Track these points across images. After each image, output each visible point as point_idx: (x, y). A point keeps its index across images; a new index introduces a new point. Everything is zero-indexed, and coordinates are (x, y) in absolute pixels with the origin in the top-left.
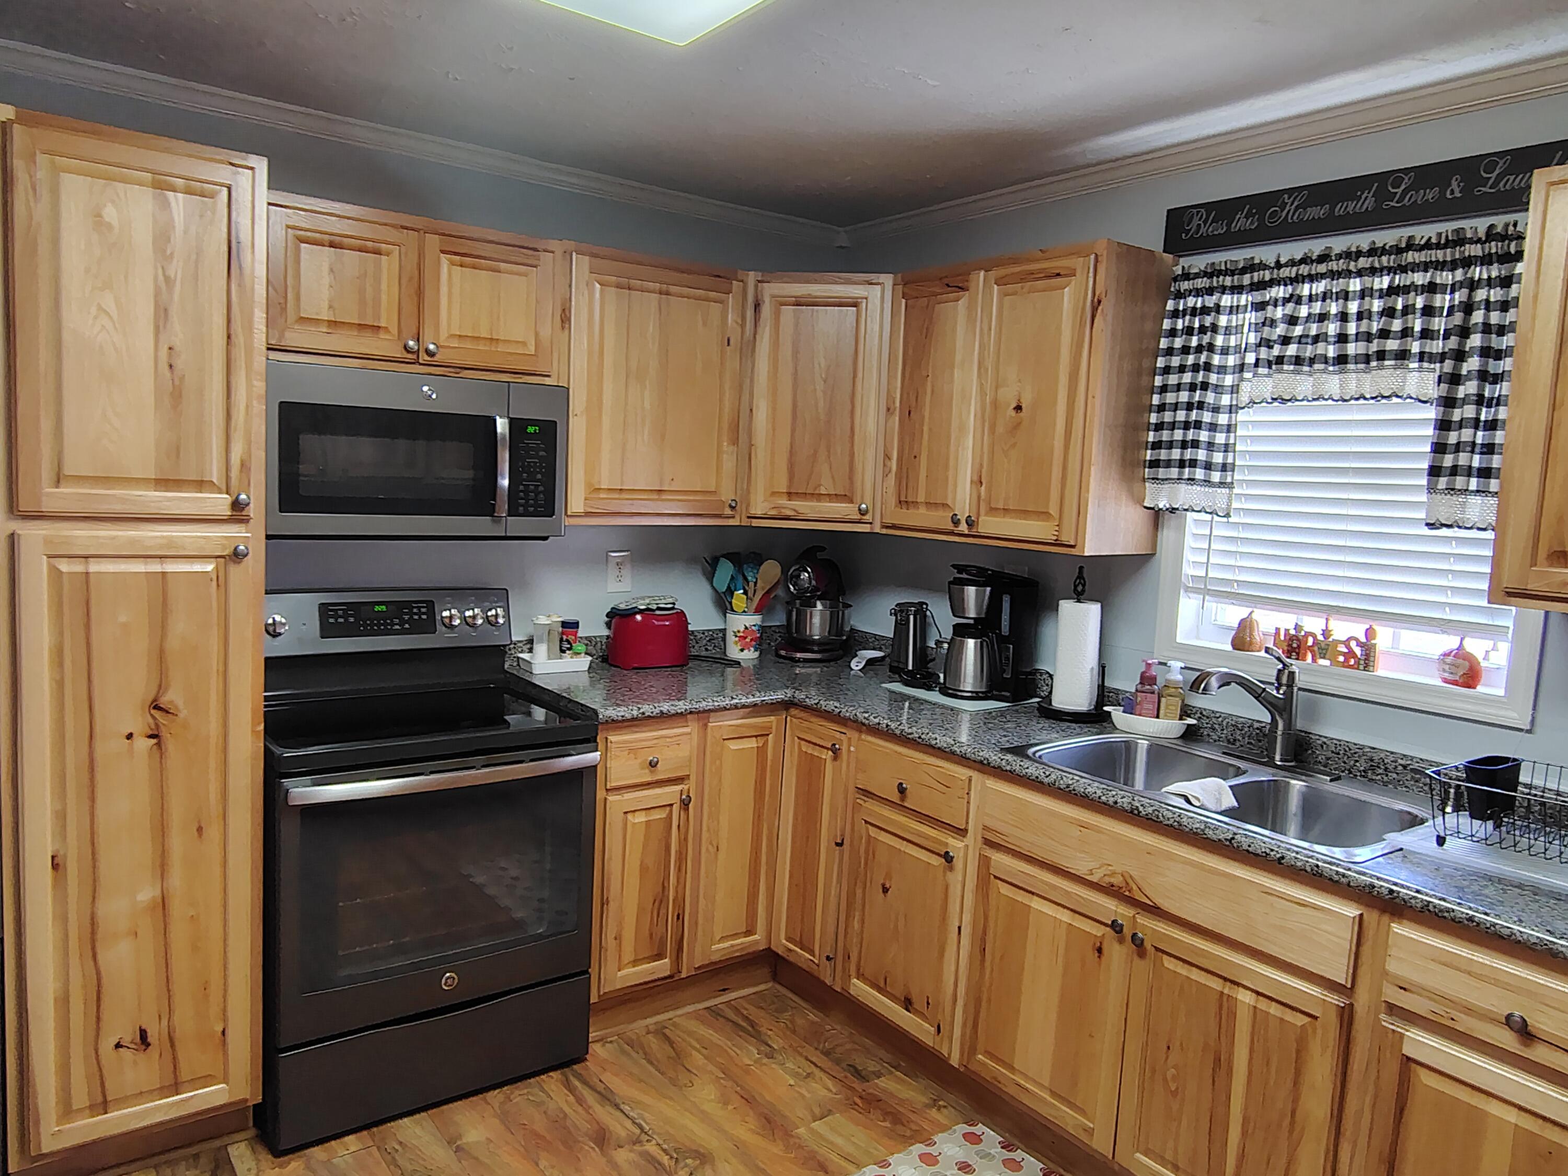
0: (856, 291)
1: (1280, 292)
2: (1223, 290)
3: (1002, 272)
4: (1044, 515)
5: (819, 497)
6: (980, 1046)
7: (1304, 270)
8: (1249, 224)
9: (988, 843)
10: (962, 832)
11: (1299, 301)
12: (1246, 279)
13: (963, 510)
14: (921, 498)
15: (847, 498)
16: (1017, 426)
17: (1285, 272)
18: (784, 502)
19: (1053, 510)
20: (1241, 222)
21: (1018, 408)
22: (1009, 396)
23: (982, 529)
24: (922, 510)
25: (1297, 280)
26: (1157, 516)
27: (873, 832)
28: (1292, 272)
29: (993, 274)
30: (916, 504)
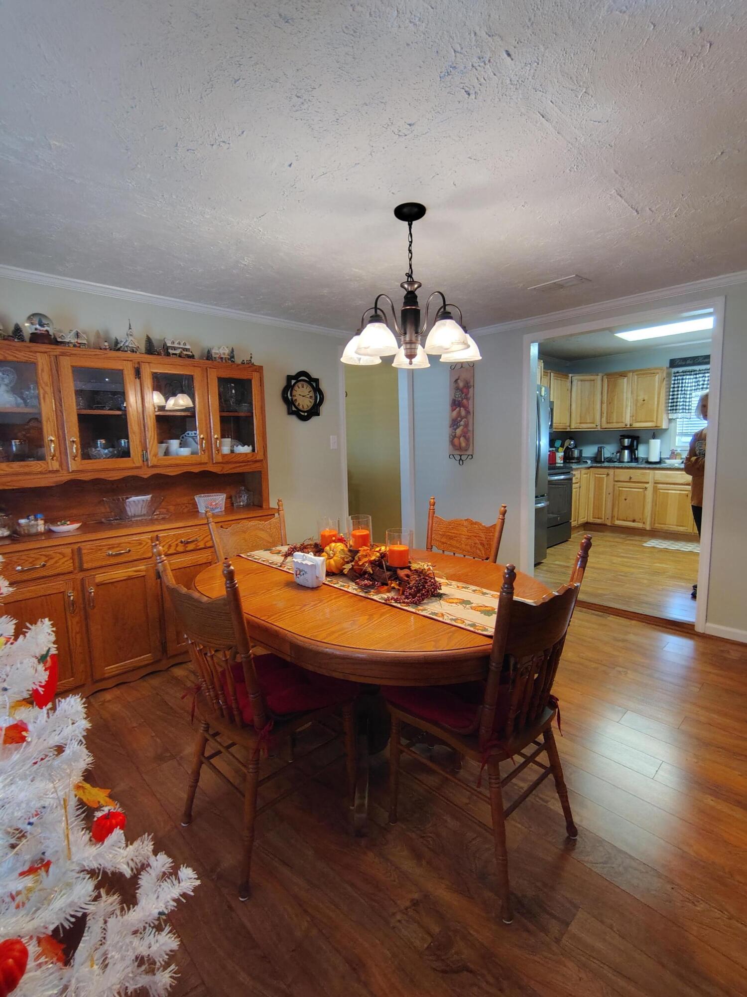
0: (592, 377)
1: (701, 375)
2: (687, 375)
3: (637, 373)
4: (653, 421)
5: (586, 423)
6: (656, 523)
7: (706, 371)
8: (691, 362)
9: (655, 483)
10: (648, 483)
11: (705, 377)
12: (693, 373)
13: (628, 423)
14: (615, 421)
15: (593, 423)
16: (643, 404)
17: (702, 372)
18: (578, 424)
19: (655, 420)
20: (688, 362)
21: (644, 400)
22: (641, 398)
23: (634, 426)
24: (615, 424)
25: (705, 373)
26: (670, 420)
27: (620, 489)
28: (704, 372)
29: (635, 373)
30: (613, 423)
